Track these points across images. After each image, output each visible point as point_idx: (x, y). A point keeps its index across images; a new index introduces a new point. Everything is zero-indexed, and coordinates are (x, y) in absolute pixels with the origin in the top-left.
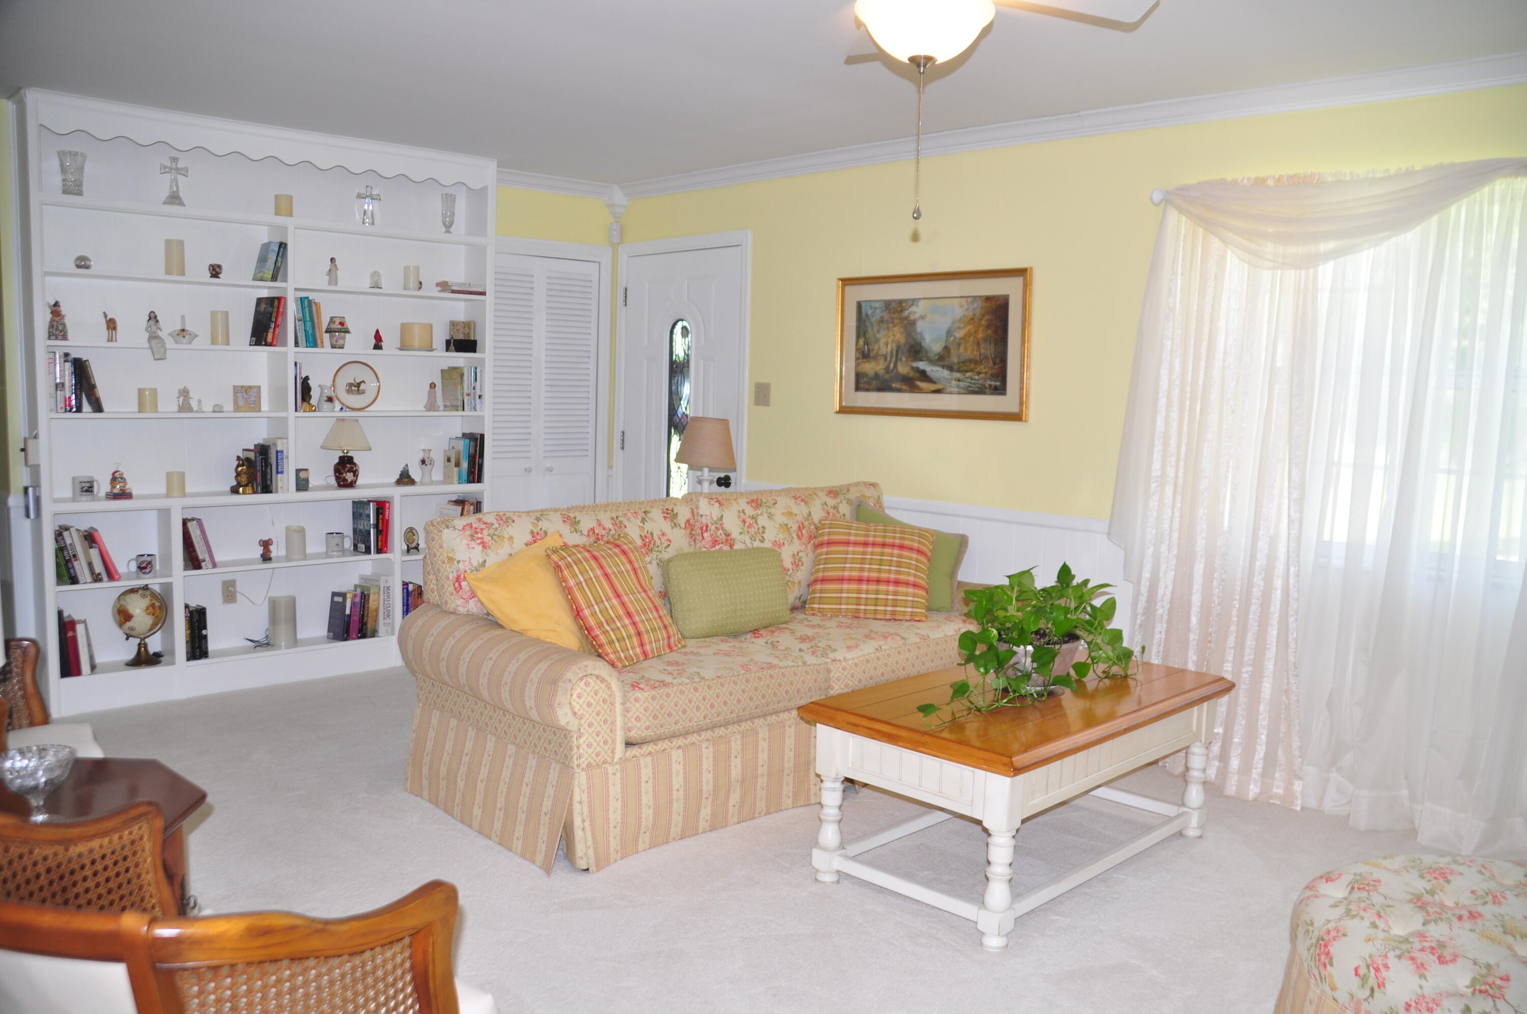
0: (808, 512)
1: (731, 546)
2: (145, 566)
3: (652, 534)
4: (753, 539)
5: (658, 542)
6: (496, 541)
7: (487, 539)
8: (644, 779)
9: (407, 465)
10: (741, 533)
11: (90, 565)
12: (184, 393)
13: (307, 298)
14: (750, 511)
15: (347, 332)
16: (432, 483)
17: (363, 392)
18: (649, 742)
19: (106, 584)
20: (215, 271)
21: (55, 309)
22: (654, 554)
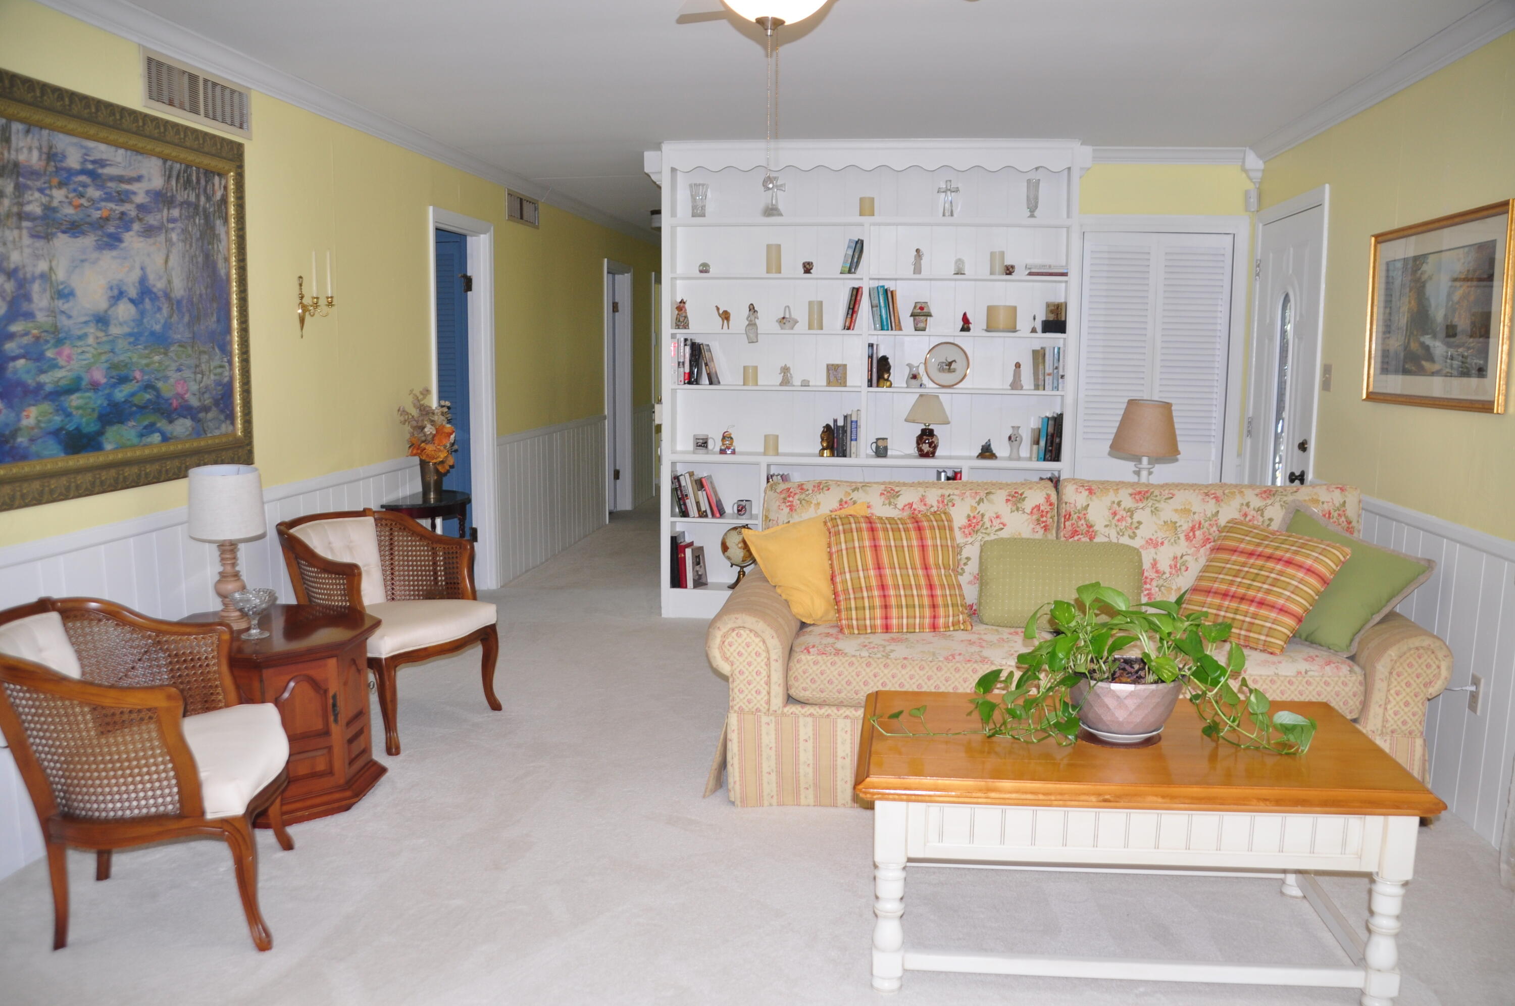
0: (1214, 511)
1: (1091, 539)
2: (741, 509)
3: (983, 516)
4: (1121, 533)
5: (988, 524)
6: (802, 505)
7: (796, 502)
8: (802, 736)
9: (989, 440)
10: (1106, 526)
11: (698, 504)
12: (785, 370)
13: (883, 287)
14: (1128, 503)
15: (930, 316)
16: (1019, 459)
17: (954, 371)
18: (816, 704)
19: (709, 520)
20: (808, 268)
21: (681, 307)
22: (979, 536)
